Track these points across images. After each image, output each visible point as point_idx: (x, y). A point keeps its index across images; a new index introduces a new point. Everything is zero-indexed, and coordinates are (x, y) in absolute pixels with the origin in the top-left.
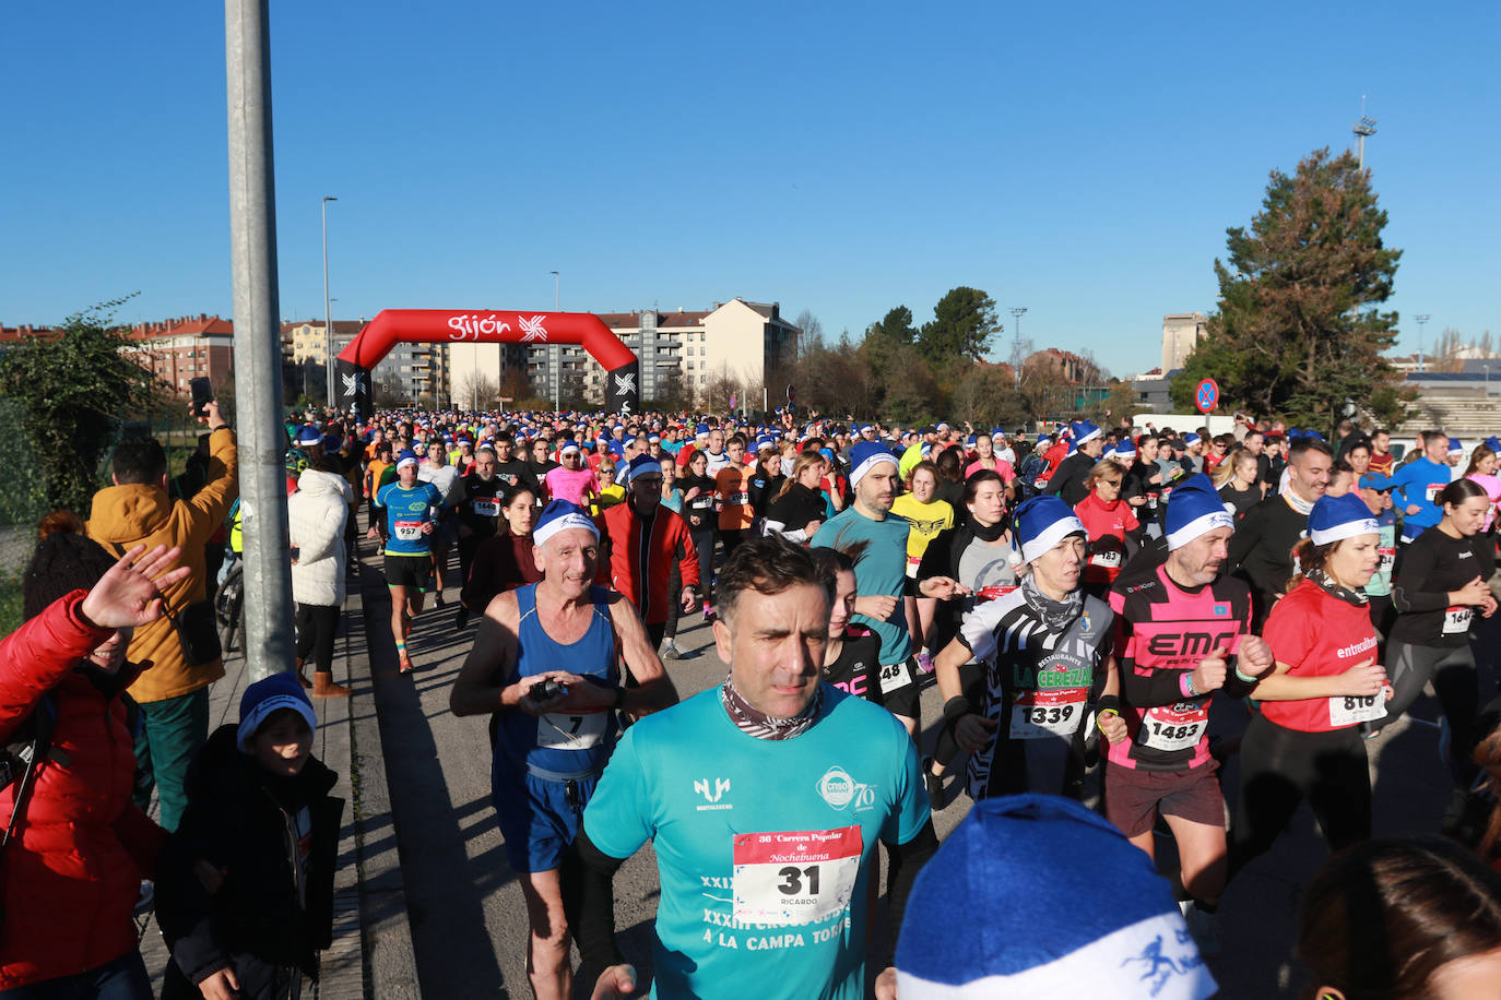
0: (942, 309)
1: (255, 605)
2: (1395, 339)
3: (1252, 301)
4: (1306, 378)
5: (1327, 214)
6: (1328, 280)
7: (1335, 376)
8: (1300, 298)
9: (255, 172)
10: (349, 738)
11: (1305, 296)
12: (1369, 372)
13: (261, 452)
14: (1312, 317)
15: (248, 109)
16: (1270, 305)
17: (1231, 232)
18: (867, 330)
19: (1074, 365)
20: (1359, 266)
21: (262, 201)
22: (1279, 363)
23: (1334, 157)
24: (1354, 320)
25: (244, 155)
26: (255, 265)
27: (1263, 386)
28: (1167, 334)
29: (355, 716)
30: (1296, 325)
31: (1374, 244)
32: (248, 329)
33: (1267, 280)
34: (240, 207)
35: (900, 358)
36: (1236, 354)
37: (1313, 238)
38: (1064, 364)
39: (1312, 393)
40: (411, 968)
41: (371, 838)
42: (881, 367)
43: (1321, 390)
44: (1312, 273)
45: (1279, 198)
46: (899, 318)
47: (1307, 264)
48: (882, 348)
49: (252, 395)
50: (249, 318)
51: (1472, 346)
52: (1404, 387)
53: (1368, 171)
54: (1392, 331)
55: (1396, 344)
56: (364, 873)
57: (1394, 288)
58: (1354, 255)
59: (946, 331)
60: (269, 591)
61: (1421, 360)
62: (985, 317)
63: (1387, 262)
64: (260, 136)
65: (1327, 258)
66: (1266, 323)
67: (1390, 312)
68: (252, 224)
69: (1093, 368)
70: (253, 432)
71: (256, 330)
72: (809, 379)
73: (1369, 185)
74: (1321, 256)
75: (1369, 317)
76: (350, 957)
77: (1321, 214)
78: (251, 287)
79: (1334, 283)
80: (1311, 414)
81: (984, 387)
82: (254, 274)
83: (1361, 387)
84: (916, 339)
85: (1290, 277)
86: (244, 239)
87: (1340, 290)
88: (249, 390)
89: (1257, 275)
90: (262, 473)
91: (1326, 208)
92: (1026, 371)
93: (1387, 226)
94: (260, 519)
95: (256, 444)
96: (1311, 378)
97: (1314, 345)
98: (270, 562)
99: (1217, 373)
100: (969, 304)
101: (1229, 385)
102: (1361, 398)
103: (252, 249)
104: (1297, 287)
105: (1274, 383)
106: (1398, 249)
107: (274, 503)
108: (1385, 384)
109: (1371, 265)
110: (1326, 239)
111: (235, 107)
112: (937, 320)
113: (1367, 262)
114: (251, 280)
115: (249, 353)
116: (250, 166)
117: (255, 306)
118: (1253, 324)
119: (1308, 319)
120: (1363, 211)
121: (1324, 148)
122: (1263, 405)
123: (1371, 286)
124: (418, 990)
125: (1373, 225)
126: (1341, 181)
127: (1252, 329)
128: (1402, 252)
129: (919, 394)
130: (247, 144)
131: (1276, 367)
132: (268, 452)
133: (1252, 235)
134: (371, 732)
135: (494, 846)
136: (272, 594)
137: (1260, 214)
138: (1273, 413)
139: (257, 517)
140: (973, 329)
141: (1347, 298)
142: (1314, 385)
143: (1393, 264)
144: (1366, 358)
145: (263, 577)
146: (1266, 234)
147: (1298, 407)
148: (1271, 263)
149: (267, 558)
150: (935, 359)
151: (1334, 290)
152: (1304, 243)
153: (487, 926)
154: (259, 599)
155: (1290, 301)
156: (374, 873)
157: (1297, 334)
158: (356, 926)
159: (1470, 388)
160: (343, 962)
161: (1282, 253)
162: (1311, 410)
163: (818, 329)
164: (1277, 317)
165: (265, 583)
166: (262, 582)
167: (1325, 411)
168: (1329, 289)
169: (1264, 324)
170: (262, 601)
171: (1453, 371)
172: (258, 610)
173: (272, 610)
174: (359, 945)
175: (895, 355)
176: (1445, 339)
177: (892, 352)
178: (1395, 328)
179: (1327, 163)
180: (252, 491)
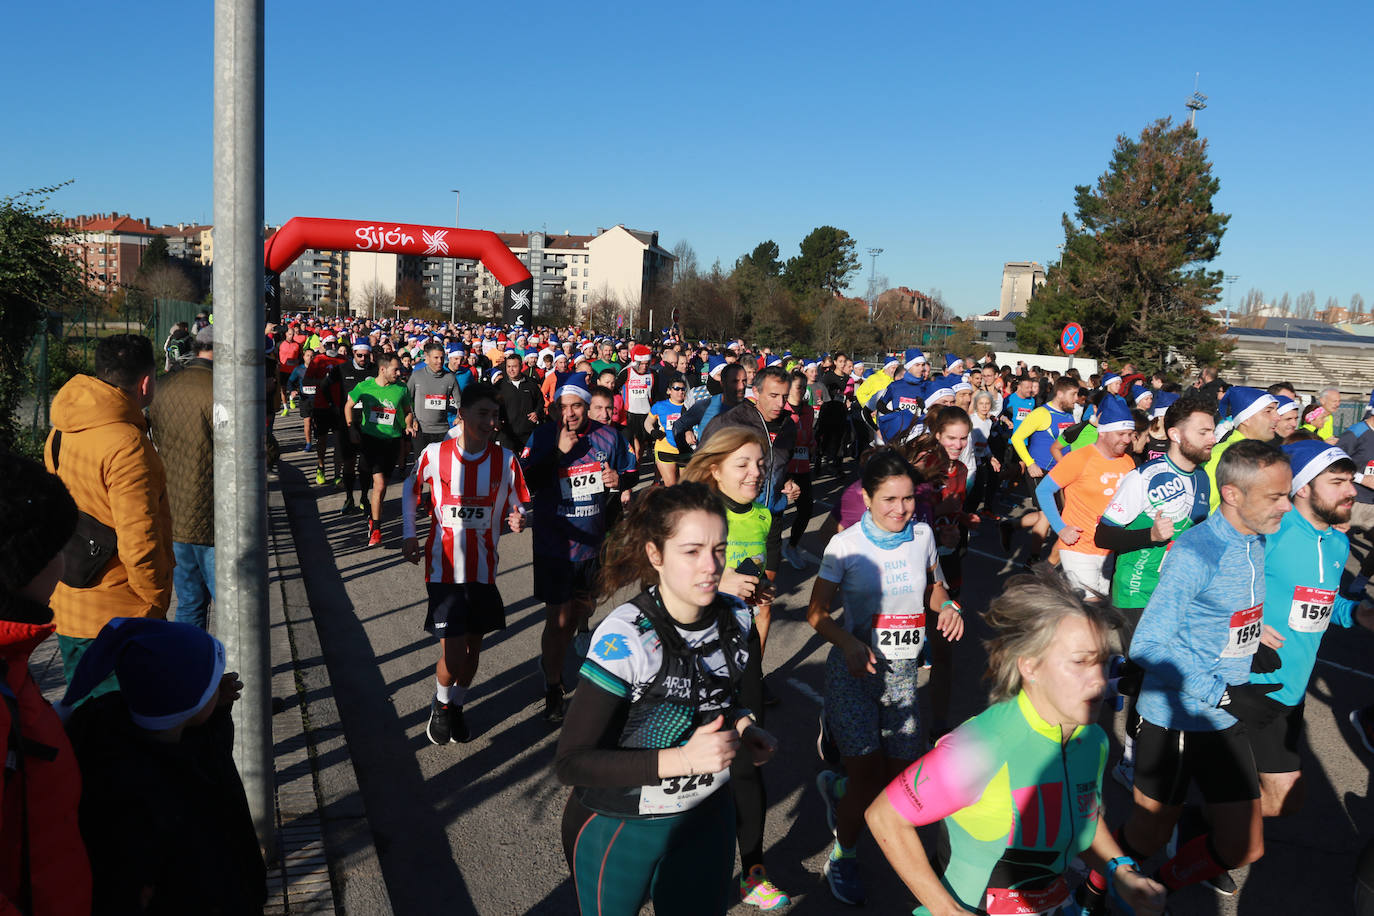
0: (807, 245)
1: (227, 518)
2: (1219, 296)
3: (1094, 254)
4: (1138, 327)
5: (1167, 178)
6: (1164, 238)
7: (1165, 326)
8: (1138, 254)
9: (244, 40)
11: (1144, 253)
12: (1195, 324)
13: (240, 351)
14: (1149, 272)
16: (1113, 257)
17: (1079, 189)
18: (738, 261)
19: (922, 303)
20: (1193, 227)
21: (251, 72)
22: (1116, 311)
23: (1175, 126)
24: (1183, 276)
25: (232, 20)
26: (240, 144)
27: (1100, 332)
28: (1007, 279)
29: (291, 619)
30: (1133, 278)
31: (1207, 207)
32: (231, 214)
33: (1109, 235)
34: (226, 78)
35: (766, 288)
36: (1078, 301)
37: (1154, 200)
38: (913, 301)
39: (1144, 340)
41: (324, 748)
42: (749, 295)
43: (1151, 338)
44: (1150, 231)
45: (1124, 160)
46: (767, 251)
47: (1147, 222)
48: (750, 278)
49: (232, 288)
50: (232, 201)
51: (1272, 307)
52: (1225, 340)
53: (1205, 142)
54: (1218, 288)
55: (1219, 300)
56: (321, 796)
57: (1220, 250)
58: (1189, 217)
59: (809, 266)
60: (243, 504)
61: (1228, 314)
62: (846, 254)
63: (1216, 226)
65: (1165, 218)
67: (1216, 271)
68: (239, 97)
69: (940, 308)
70: (232, 329)
71: (240, 216)
73: (1205, 154)
74: (1159, 216)
75: (1197, 274)
76: (321, 897)
77: (1161, 178)
78: (235, 167)
79: (1170, 242)
80: (1142, 359)
81: (841, 319)
82: (240, 153)
83: (1187, 337)
84: (782, 271)
85: (1130, 234)
86: (229, 113)
87: (1180, 248)
88: (230, 282)
89: (1101, 230)
90: (240, 374)
91: (1166, 173)
92: (880, 307)
93: (1218, 192)
94: (236, 425)
95: (235, 343)
97: (1148, 296)
98: (246, 472)
99: (1059, 317)
100: (832, 242)
102: (1187, 348)
103: (239, 125)
104: (1137, 243)
105: (1110, 329)
106: (1226, 214)
107: (251, 407)
108: (1209, 335)
109: (1204, 228)
110: (1165, 202)
112: (802, 255)
113: (1199, 224)
115: (231, 242)
116: (239, 32)
118: (1095, 275)
119: (1145, 273)
120: (1198, 177)
121: (1167, 118)
122: (1099, 350)
123: (1199, 246)
125: (1207, 191)
126: (1180, 149)
127: (1095, 279)
128: (1229, 217)
129: (784, 322)
131: (1114, 314)
132: (247, 352)
133: (1099, 194)
135: (449, 765)
136: (246, 507)
137: (1106, 174)
138: (1108, 357)
139: (233, 422)
140: (835, 265)
141: (1179, 255)
142: (1146, 333)
143: (1222, 227)
144: (1193, 311)
145: (237, 489)
146: (1111, 193)
147: (1130, 352)
148: (1114, 220)
149: (242, 467)
150: (798, 291)
151: (1170, 248)
152: (1145, 204)
153: (455, 857)
154: (232, 512)
155: (1130, 256)
156: (333, 796)
157: (1134, 286)
158: (323, 860)
159: (1273, 343)
160: (313, 905)
161: (1125, 211)
162: (1142, 356)
163: (694, 258)
164: (1117, 269)
165: (239, 495)
166: (236, 494)
167: (1153, 357)
168: (1165, 247)
169: (1106, 275)
170: (235, 514)
171: (1255, 327)
172: (230, 524)
173: (246, 524)
174: (329, 883)
175: (762, 285)
176: (1250, 298)
177: (759, 283)
178: (1219, 285)
179: (1169, 131)
180: (228, 393)
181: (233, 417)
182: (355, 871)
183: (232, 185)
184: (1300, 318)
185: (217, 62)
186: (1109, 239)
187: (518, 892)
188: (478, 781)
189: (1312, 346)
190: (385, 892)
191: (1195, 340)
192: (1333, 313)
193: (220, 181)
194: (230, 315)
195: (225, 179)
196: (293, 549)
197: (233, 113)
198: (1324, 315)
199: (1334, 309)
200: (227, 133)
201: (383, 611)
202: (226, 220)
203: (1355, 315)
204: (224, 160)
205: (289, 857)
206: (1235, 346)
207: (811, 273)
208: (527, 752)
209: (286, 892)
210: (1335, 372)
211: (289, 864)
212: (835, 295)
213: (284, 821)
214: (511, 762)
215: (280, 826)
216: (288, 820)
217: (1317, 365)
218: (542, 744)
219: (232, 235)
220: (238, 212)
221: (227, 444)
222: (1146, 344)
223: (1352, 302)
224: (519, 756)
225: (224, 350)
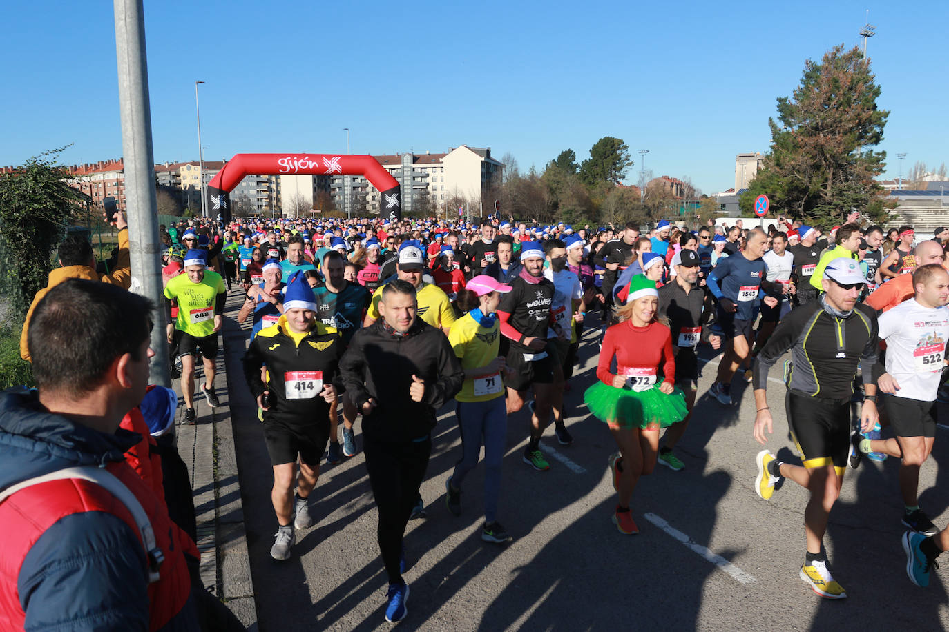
0: (594, 151)
2: (884, 169)
3: (792, 144)
4: (826, 195)
5: (842, 88)
6: (841, 131)
7: (844, 193)
8: (823, 143)
9: (133, 62)
11: (826, 141)
12: (866, 190)
13: (144, 245)
14: (831, 155)
15: (128, 20)
16: (804, 147)
17: (780, 100)
18: (547, 165)
19: (679, 186)
20: (862, 122)
21: (139, 81)
22: (808, 184)
23: (847, 51)
24: (858, 157)
25: (126, 52)
26: (136, 123)
27: (798, 199)
28: (738, 166)
30: (820, 160)
31: (871, 107)
32: (133, 166)
33: (801, 131)
34: (125, 85)
35: (568, 183)
36: (781, 179)
37: (833, 104)
38: (672, 186)
39: (830, 204)
42: (556, 188)
43: (835, 202)
44: (831, 127)
45: (811, 77)
46: (567, 157)
47: (828, 120)
48: (557, 176)
50: (133, 158)
51: (933, 174)
52: (889, 200)
53: (869, 60)
54: (882, 164)
55: (884, 172)
56: (218, 511)
57: (883, 136)
58: (859, 115)
59: (597, 165)
61: (900, 182)
62: (623, 156)
63: (880, 119)
64: (136, 38)
65: (841, 117)
66: (801, 159)
67: (881, 152)
68: (133, 97)
69: (691, 189)
70: (138, 233)
71: (138, 166)
72: (509, 196)
73: (869, 69)
74: (837, 115)
75: (867, 154)
76: (209, 564)
77: (838, 88)
78: (134, 138)
79: (845, 133)
80: (829, 218)
81: (621, 201)
82: (135, 129)
83: (861, 200)
84: (578, 170)
85: (817, 128)
86: (128, 106)
87: (853, 137)
88: (135, 205)
89: (796, 128)
90: (145, 259)
91: (841, 84)
92: (648, 191)
93: (880, 95)
94: (144, 288)
95: (140, 240)
96: (829, 194)
97: (832, 172)
99: (770, 191)
100: (612, 147)
101: (777, 199)
102: (861, 207)
103: (134, 113)
104: (822, 135)
105: (805, 197)
106: (887, 111)
107: (153, 278)
108: (877, 198)
109: (869, 121)
110: (841, 104)
111: (120, 19)
112: (591, 158)
113: (867, 119)
114: (134, 134)
115: (134, 181)
116: (130, 59)
117: (137, 150)
118: (793, 159)
119: (828, 156)
120: (865, 85)
121: (841, 45)
122: (798, 212)
123: (869, 135)
124: (251, 585)
125: (871, 95)
126: (851, 66)
127: (792, 162)
128: (889, 112)
129: (582, 206)
130: (128, 43)
131: (807, 187)
132: (148, 245)
133: (793, 102)
137: (799, 88)
138: (805, 216)
139: (142, 287)
140: (615, 164)
141: (853, 142)
142: (831, 198)
143: (883, 121)
144: (864, 181)
146: (802, 101)
147: (820, 213)
148: (805, 120)
150: (590, 183)
151: (845, 137)
152: (827, 107)
155: (817, 145)
157: (821, 166)
158: (214, 545)
159: (931, 200)
161: (812, 113)
162: (829, 214)
163: (516, 165)
164: (808, 155)
167: (838, 215)
168: (842, 137)
169: (800, 159)
171: (920, 189)
174: (215, 557)
175: (565, 180)
176: (916, 169)
177: (562, 179)
178: (884, 162)
179: (842, 54)
180: (139, 271)
181: (142, 284)
182: (232, 551)
185: (120, 76)
186: (801, 134)
188: (318, 502)
190: (248, 561)
194: (136, 224)
195: (128, 145)
196: (225, 373)
200: (128, 118)
204: (127, 134)
206: (898, 204)
207: (598, 170)
214: (341, 490)
219: (134, 178)
220: (137, 164)
222: (831, 206)
224: (347, 487)
225: (134, 245)
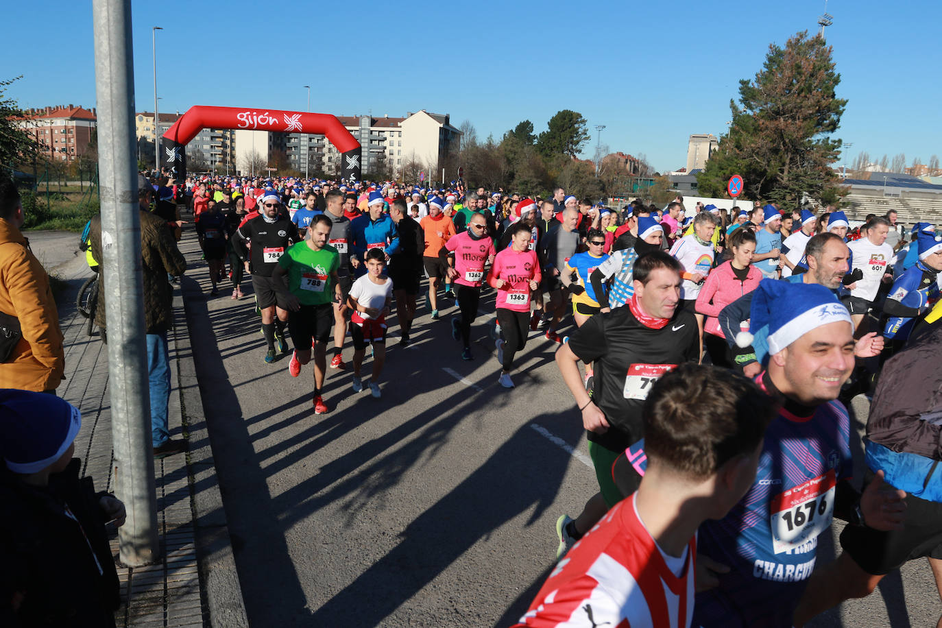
0: (553, 123)
1: (115, 315)
2: (838, 157)
3: (752, 127)
4: (782, 179)
6: (801, 116)
7: (801, 178)
8: (783, 127)
10: (180, 403)
11: (787, 126)
12: (821, 177)
13: (119, 192)
14: (790, 140)
16: (765, 130)
17: (742, 82)
18: (505, 135)
19: (632, 163)
20: (821, 108)
22: (767, 167)
23: (810, 37)
24: (814, 143)
26: (114, 37)
27: (755, 182)
28: (692, 146)
29: (183, 386)
30: (779, 144)
31: (831, 94)
32: (108, 91)
33: (762, 114)
35: (525, 154)
36: (741, 161)
37: (794, 89)
38: (626, 162)
39: (786, 188)
40: (238, 593)
41: (200, 477)
42: (512, 158)
43: (791, 187)
44: (791, 112)
45: (774, 62)
46: (525, 128)
47: (789, 105)
48: (514, 147)
49: (111, 145)
50: (109, 81)
51: (876, 164)
52: (843, 187)
53: (831, 48)
54: (837, 151)
55: (839, 159)
56: (196, 511)
57: (840, 124)
58: (819, 102)
59: (554, 138)
60: (125, 304)
61: (844, 171)
62: (580, 130)
63: (837, 108)
65: (802, 102)
66: (762, 142)
67: (837, 139)
69: (645, 167)
70: (113, 176)
71: (115, 91)
72: (466, 164)
73: (831, 57)
74: (798, 101)
75: (823, 141)
76: (190, 584)
77: (800, 74)
78: (110, 55)
79: (805, 119)
80: (784, 201)
81: (577, 174)
82: (113, 44)
83: (816, 186)
84: (535, 142)
85: (777, 113)
86: (104, 14)
87: (812, 123)
88: (109, 141)
89: (757, 111)
90: (120, 209)
91: (803, 70)
92: (604, 167)
93: (840, 84)
94: (118, 246)
95: (115, 186)
97: (789, 157)
98: (127, 280)
99: (727, 173)
100: (570, 121)
102: (816, 193)
103: (112, 23)
104: (782, 119)
105: (762, 180)
106: (845, 99)
107: (129, 234)
108: (831, 185)
109: (829, 109)
110: (802, 91)
112: (549, 130)
113: (826, 106)
114: (110, 50)
115: (109, 111)
117: (114, 71)
118: (753, 142)
119: (787, 141)
120: (826, 73)
121: (804, 31)
122: (755, 195)
123: (825, 122)
124: (244, 614)
125: (831, 83)
126: (813, 53)
127: (752, 145)
128: (847, 101)
129: (537, 178)
131: (765, 170)
132: (124, 193)
133: (756, 85)
134: (195, 397)
135: (289, 487)
136: (128, 306)
139: (116, 245)
140: (572, 137)
141: (812, 128)
142: (787, 183)
143: (841, 109)
144: (821, 167)
145: (121, 293)
146: (764, 84)
147: (777, 197)
148: (766, 104)
149: (124, 277)
150: (547, 155)
151: (805, 123)
152: (788, 92)
153: (290, 554)
154: (118, 310)
155: (777, 129)
156: (204, 511)
157: (779, 150)
158: (194, 557)
159: (875, 190)
160: (184, 589)
161: (774, 97)
162: (784, 199)
163: (474, 133)
164: (768, 138)
165: (122, 298)
166: (120, 297)
167: (792, 200)
168: (802, 122)
169: (760, 142)
170: (120, 312)
171: (863, 178)
172: (116, 318)
173: (128, 319)
174: (197, 574)
175: (522, 151)
176: (860, 158)
177: (520, 150)
178: (839, 149)
179: (806, 41)
180: (112, 224)
181: (116, 241)
182: (216, 565)
183: (109, 70)
184: (895, 172)
186: (763, 117)
187: (334, 578)
188: (309, 499)
189: (903, 192)
190: (237, 580)
191: (821, 188)
192: (918, 169)
193: (99, 65)
194: (110, 165)
195: (103, 64)
196: (188, 337)
197: (106, 13)
198: (911, 170)
199: (918, 166)
200: (103, 29)
201: (249, 379)
202: (105, 95)
203: (933, 170)
204: (101, 49)
205: (170, 555)
206: (849, 192)
208: (345, 478)
209: (165, 580)
210: (918, 209)
211: (169, 560)
212: (572, 157)
213: (168, 529)
214: (333, 485)
215: (164, 533)
216: (171, 528)
217: (906, 205)
218: (356, 472)
219: (109, 106)
220: (114, 88)
221: (112, 260)
222: (788, 191)
223: (931, 161)
224: (339, 481)
225: (107, 192)
